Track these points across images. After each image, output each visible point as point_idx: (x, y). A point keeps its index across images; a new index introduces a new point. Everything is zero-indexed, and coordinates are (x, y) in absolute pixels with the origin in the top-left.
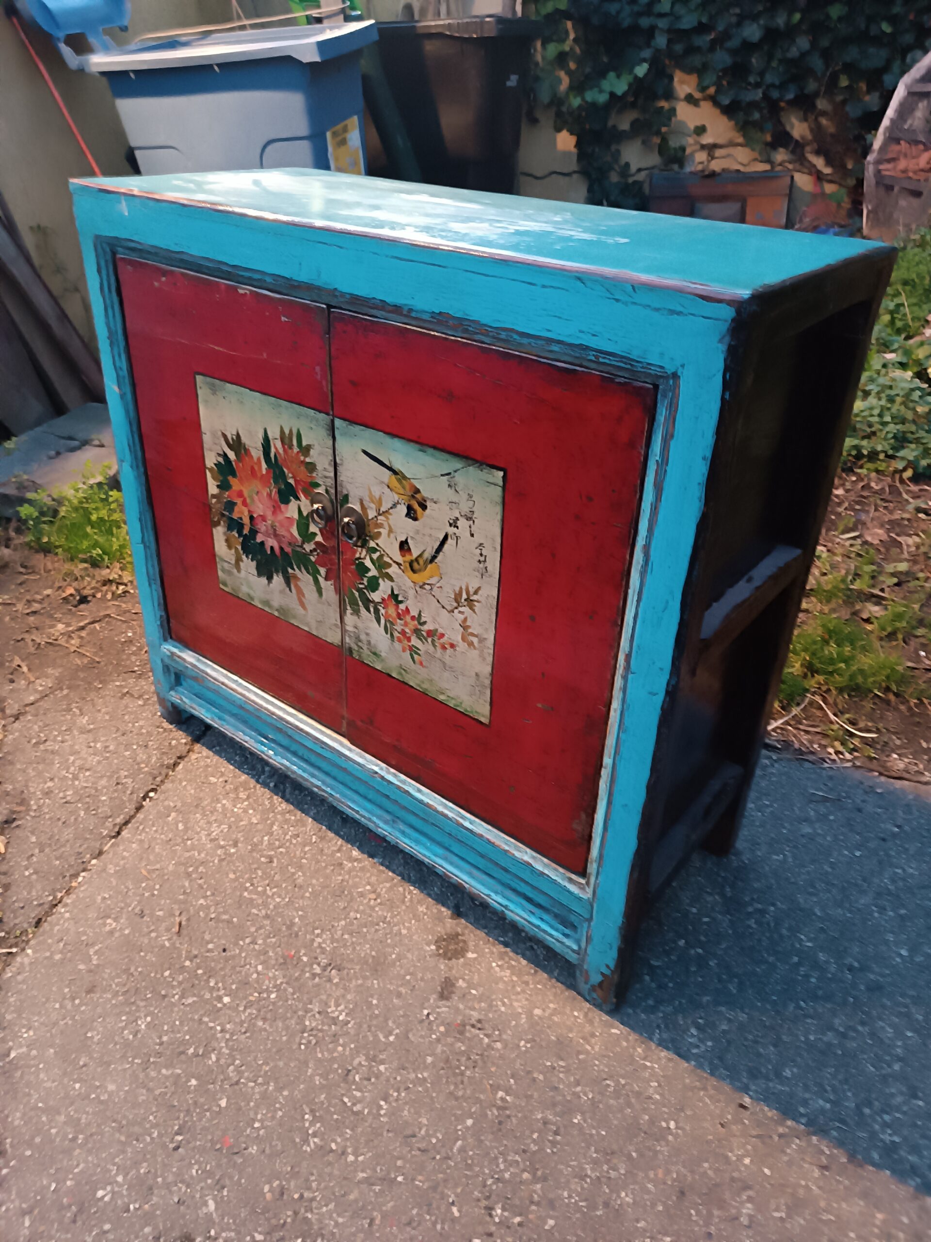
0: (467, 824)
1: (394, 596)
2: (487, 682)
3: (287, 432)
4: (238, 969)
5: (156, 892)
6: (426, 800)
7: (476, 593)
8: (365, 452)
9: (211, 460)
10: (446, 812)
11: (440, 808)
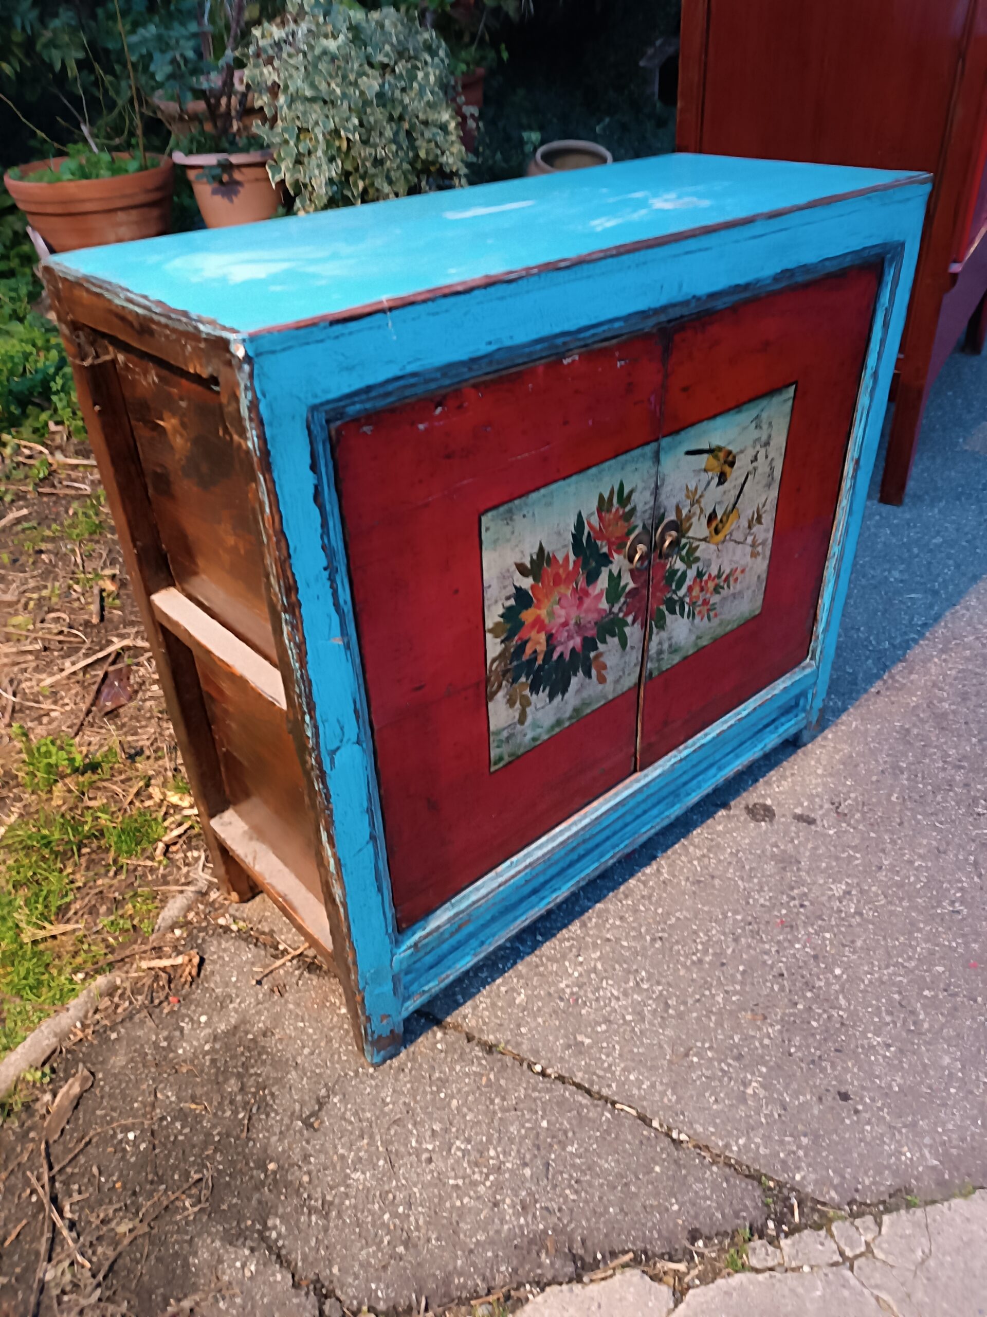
0: (744, 713)
1: (700, 574)
2: (764, 576)
3: (606, 496)
4: (801, 964)
5: (707, 1045)
6: (714, 734)
7: (764, 505)
8: (689, 453)
9: (493, 616)
10: (729, 724)
11: (725, 727)
